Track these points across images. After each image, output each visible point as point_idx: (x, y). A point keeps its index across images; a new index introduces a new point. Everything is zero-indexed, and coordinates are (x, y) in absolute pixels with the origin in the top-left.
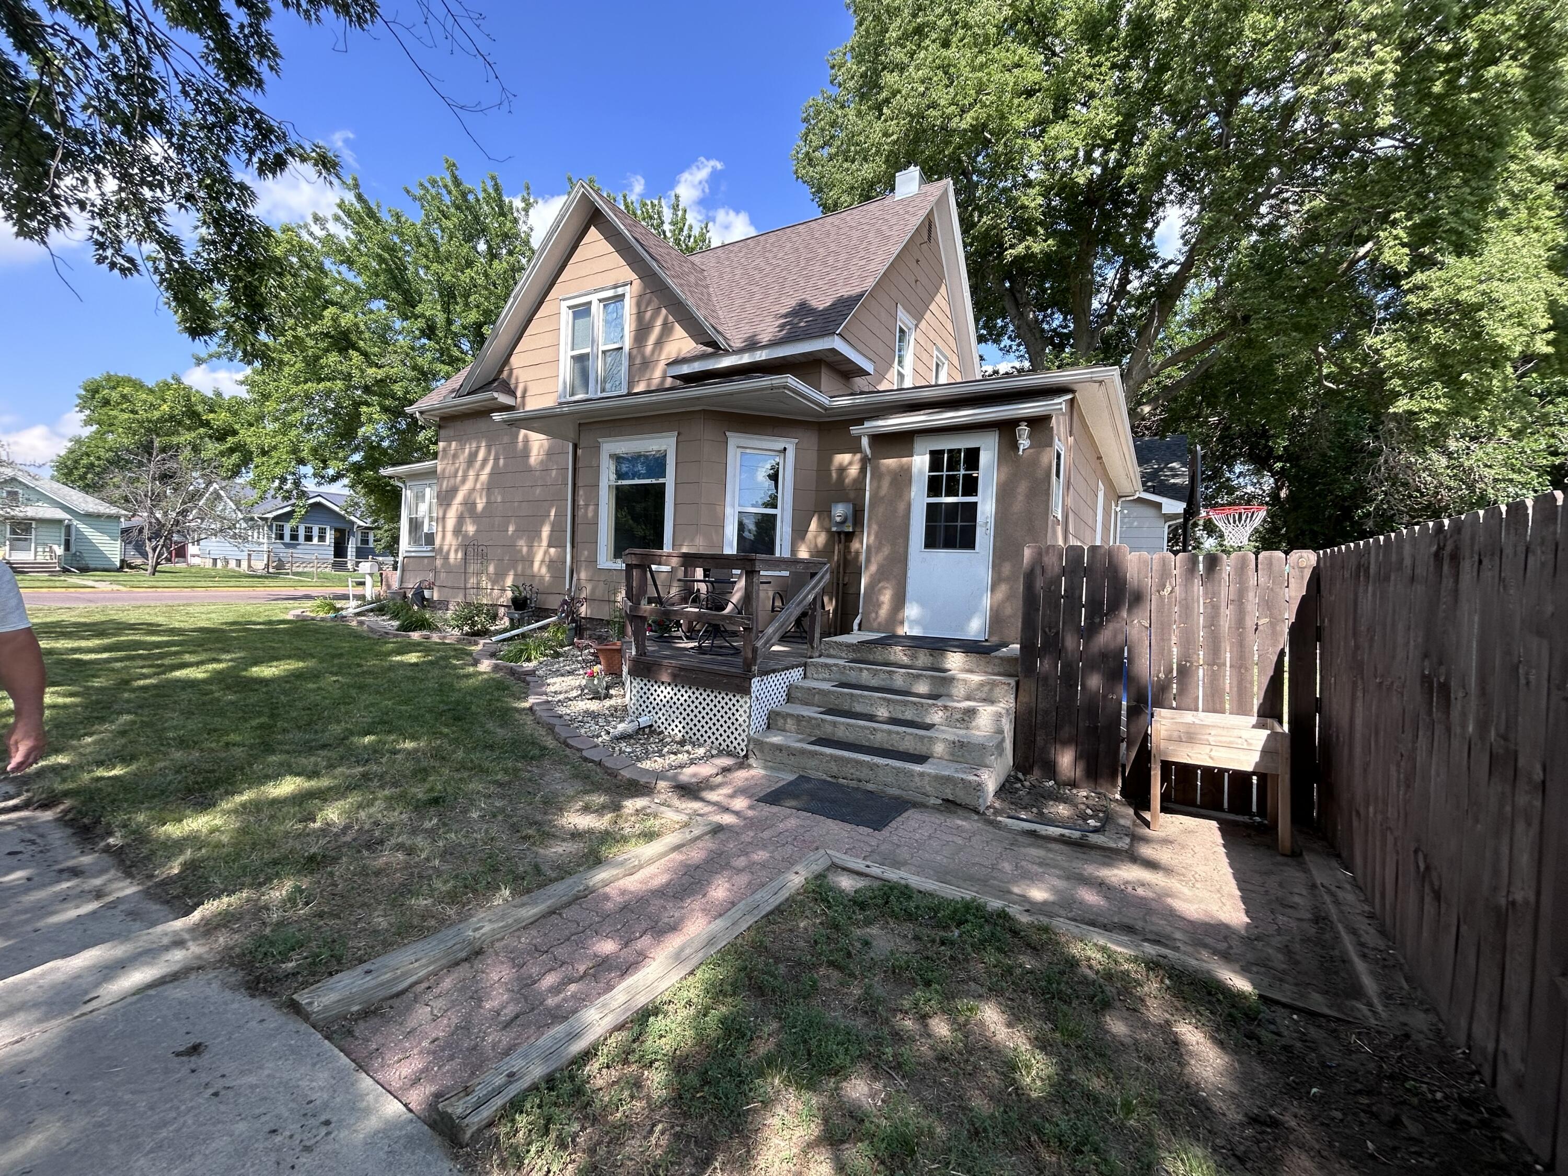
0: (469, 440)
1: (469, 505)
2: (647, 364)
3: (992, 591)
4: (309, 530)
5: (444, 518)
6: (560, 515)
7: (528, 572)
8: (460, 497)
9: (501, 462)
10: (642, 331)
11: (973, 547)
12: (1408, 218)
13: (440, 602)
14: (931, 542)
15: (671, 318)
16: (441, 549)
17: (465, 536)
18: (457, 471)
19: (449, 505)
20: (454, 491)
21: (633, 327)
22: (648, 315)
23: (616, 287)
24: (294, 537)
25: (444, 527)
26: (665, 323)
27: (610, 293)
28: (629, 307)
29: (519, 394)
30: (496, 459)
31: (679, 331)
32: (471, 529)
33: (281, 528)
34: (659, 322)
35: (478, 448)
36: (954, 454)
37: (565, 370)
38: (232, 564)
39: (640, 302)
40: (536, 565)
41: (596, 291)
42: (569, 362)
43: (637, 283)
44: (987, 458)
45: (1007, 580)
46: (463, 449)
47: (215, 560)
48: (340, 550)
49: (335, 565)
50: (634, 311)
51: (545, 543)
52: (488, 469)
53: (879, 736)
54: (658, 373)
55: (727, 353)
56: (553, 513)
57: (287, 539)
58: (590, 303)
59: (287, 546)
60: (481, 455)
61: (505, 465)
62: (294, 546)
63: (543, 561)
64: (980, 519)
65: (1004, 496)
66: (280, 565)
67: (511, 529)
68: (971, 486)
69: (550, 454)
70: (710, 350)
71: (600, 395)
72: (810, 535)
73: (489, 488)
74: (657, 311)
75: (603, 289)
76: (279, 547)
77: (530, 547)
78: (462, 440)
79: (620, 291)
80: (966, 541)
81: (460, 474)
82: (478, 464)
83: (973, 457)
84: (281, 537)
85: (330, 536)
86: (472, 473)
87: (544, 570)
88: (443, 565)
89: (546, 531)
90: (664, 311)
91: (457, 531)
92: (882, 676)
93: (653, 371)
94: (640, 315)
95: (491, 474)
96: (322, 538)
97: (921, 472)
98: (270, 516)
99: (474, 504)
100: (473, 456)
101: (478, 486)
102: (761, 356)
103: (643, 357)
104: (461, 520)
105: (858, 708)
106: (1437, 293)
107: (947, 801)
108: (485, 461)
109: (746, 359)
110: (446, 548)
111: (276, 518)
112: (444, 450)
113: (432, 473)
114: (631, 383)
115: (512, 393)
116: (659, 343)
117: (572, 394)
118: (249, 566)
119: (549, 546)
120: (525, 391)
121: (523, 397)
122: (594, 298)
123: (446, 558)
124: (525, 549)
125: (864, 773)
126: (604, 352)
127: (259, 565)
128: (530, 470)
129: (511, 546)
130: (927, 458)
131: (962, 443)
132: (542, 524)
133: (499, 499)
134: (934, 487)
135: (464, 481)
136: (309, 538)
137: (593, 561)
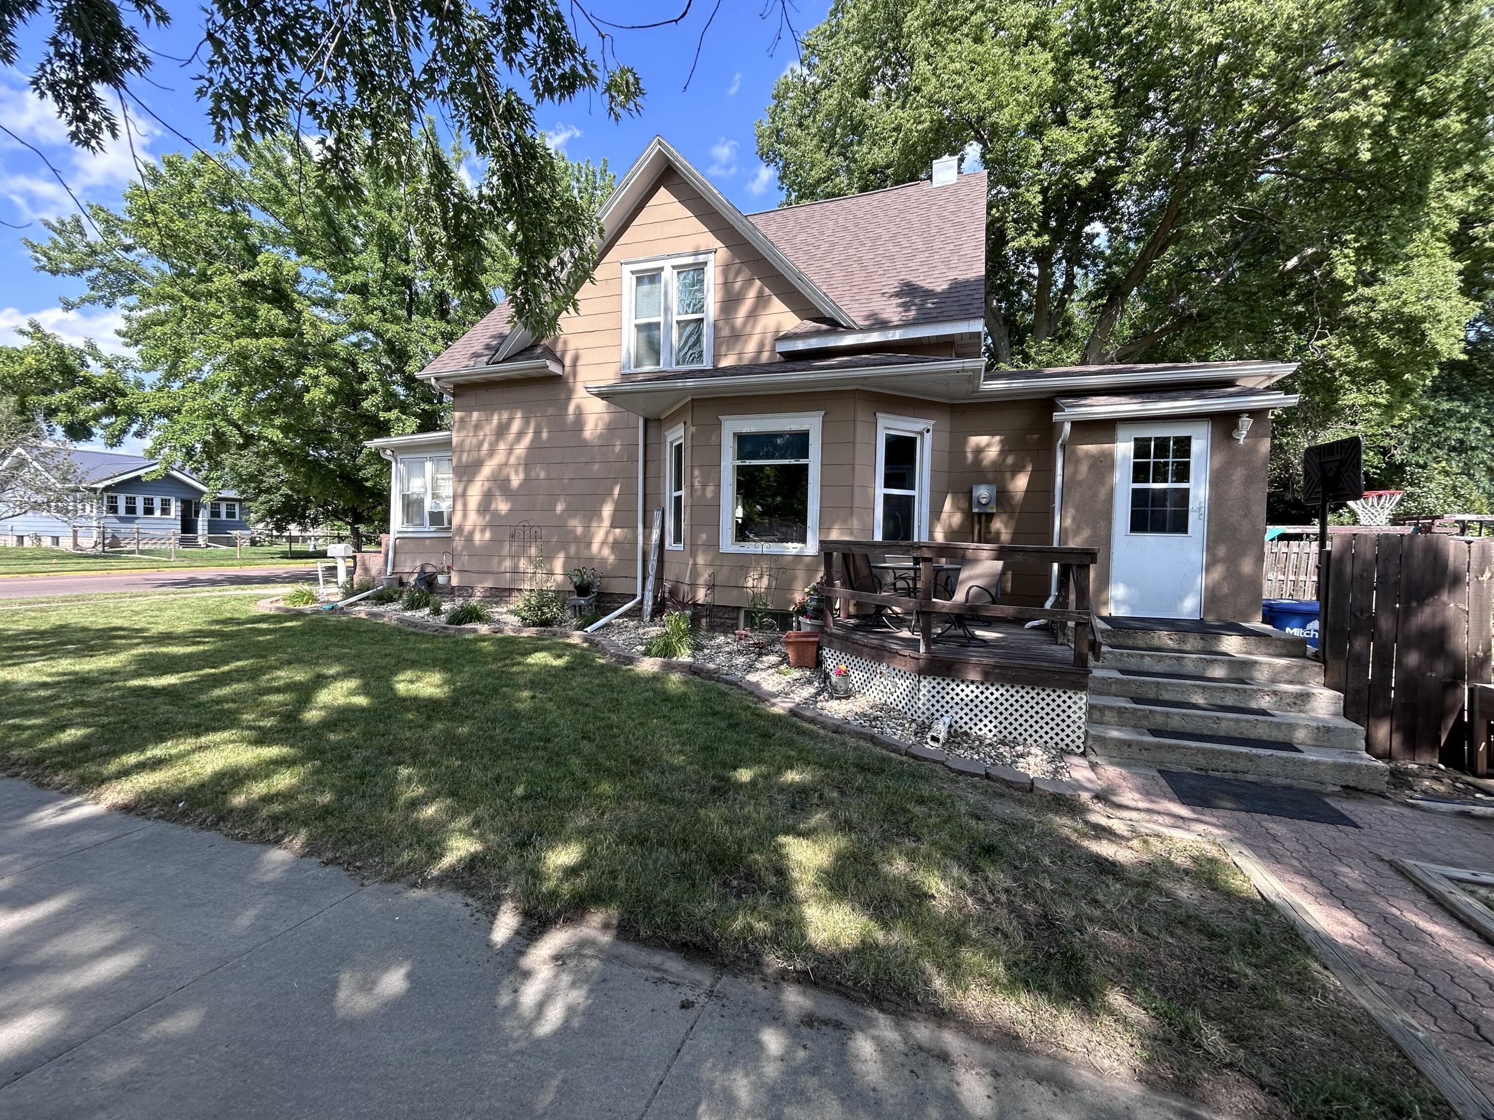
0: (500, 409)
1: (500, 483)
2: (736, 337)
3: (1207, 570)
4: (149, 502)
5: (464, 495)
6: (628, 493)
7: (585, 553)
8: (486, 471)
9: (545, 435)
10: (730, 302)
11: (1185, 531)
12: (1356, 241)
13: (460, 588)
14: (1139, 524)
15: (767, 291)
16: (460, 529)
17: (495, 514)
18: (481, 444)
19: (470, 481)
20: (478, 464)
21: (719, 297)
22: (738, 285)
23: (696, 254)
24: (131, 510)
25: (465, 505)
26: (760, 296)
27: (690, 260)
28: (712, 276)
29: (568, 361)
30: (538, 432)
31: (777, 305)
32: (502, 506)
33: (113, 500)
34: (752, 293)
35: (511, 420)
36: (1162, 443)
37: (630, 340)
38: (47, 542)
39: (726, 269)
40: (595, 547)
41: (670, 256)
42: (634, 331)
43: (723, 253)
44: (1200, 446)
45: (1223, 561)
46: (488, 420)
47: (21, 539)
48: (188, 525)
49: (183, 542)
50: (720, 280)
51: (607, 523)
52: (526, 441)
53: (1224, 724)
54: (751, 347)
55: (850, 330)
56: (617, 491)
57: (122, 512)
58: (662, 269)
59: (122, 520)
60: (516, 426)
61: (549, 438)
62: (131, 521)
63: (603, 543)
64: (1193, 505)
65: (1218, 481)
66: (115, 542)
67: (559, 508)
68: (1183, 473)
69: (611, 429)
70: (824, 327)
71: (675, 368)
72: (944, 516)
73: (528, 463)
74: (749, 282)
75: (679, 255)
76: (112, 523)
77: (588, 527)
78: (489, 409)
79: (701, 258)
80: (1180, 525)
81: (486, 446)
82: (511, 437)
83: (1184, 445)
84: (113, 509)
85: (175, 509)
86: (502, 446)
87: (606, 552)
88: (465, 548)
89: (607, 510)
90: (758, 283)
91: (484, 508)
92: (1168, 662)
93: (745, 343)
94: (727, 285)
95: (531, 449)
96: (165, 511)
97: (1125, 458)
98: (101, 486)
99: (508, 480)
100: (502, 431)
101: (512, 460)
102: (896, 335)
103: (733, 328)
104: (488, 497)
105: (1166, 696)
106: (1384, 305)
107: (1346, 787)
108: (521, 434)
109: (875, 337)
110: (467, 528)
111: (107, 489)
112: (462, 420)
113: (446, 444)
114: (717, 357)
115: (560, 362)
116: (753, 315)
117: (637, 366)
118: (76, 544)
119: (613, 526)
120: (576, 359)
121: (574, 365)
122: (667, 264)
123: (469, 538)
124: (579, 530)
125: (1242, 765)
126: (678, 322)
127: (87, 542)
128: (584, 445)
129: (561, 526)
130: (1132, 445)
131: (1172, 432)
132: (602, 502)
133: (542, 475)
134: (1140, 473)
135: (492, 452)
136: (149, 511)
137: (714, 544)
